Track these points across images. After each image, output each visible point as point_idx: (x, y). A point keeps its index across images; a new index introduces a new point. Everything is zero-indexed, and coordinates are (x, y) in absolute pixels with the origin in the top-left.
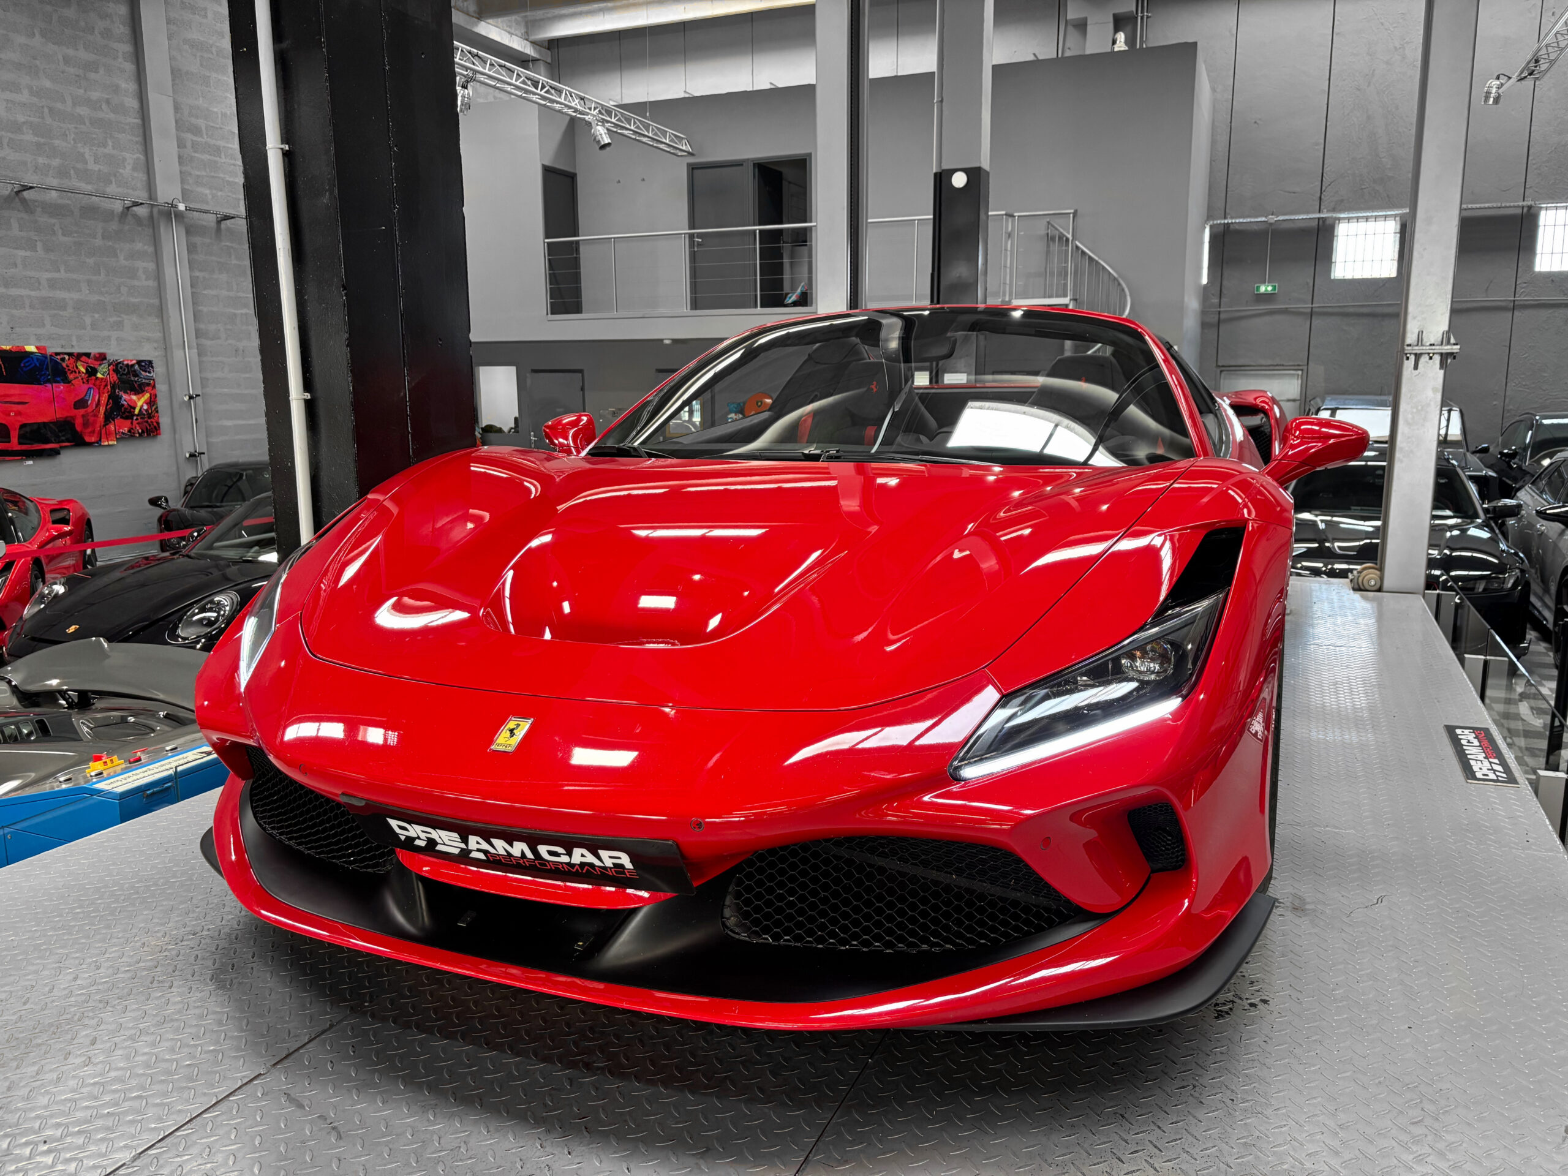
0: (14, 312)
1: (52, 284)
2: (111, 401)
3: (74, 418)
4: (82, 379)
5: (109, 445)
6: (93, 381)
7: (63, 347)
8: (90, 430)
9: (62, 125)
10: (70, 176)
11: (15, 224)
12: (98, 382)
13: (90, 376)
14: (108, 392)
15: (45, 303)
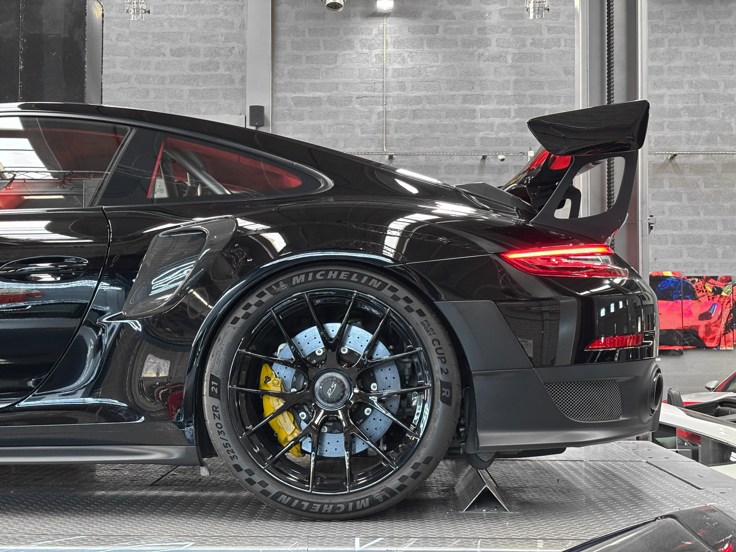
0: (659, 247)
1: (692, 225)
2: (732, 314)
3: (698, 327)
4: (708, 297)
5: (726, 350)
6: (717, 299)
7: (695, 272)
8: (711, 336)
9: (713, 105)
10: (716, 142)
11: (666, 182)
12: (722, 300)
13: (715, 294)
14: (730, 307)
15: (685, 240)
